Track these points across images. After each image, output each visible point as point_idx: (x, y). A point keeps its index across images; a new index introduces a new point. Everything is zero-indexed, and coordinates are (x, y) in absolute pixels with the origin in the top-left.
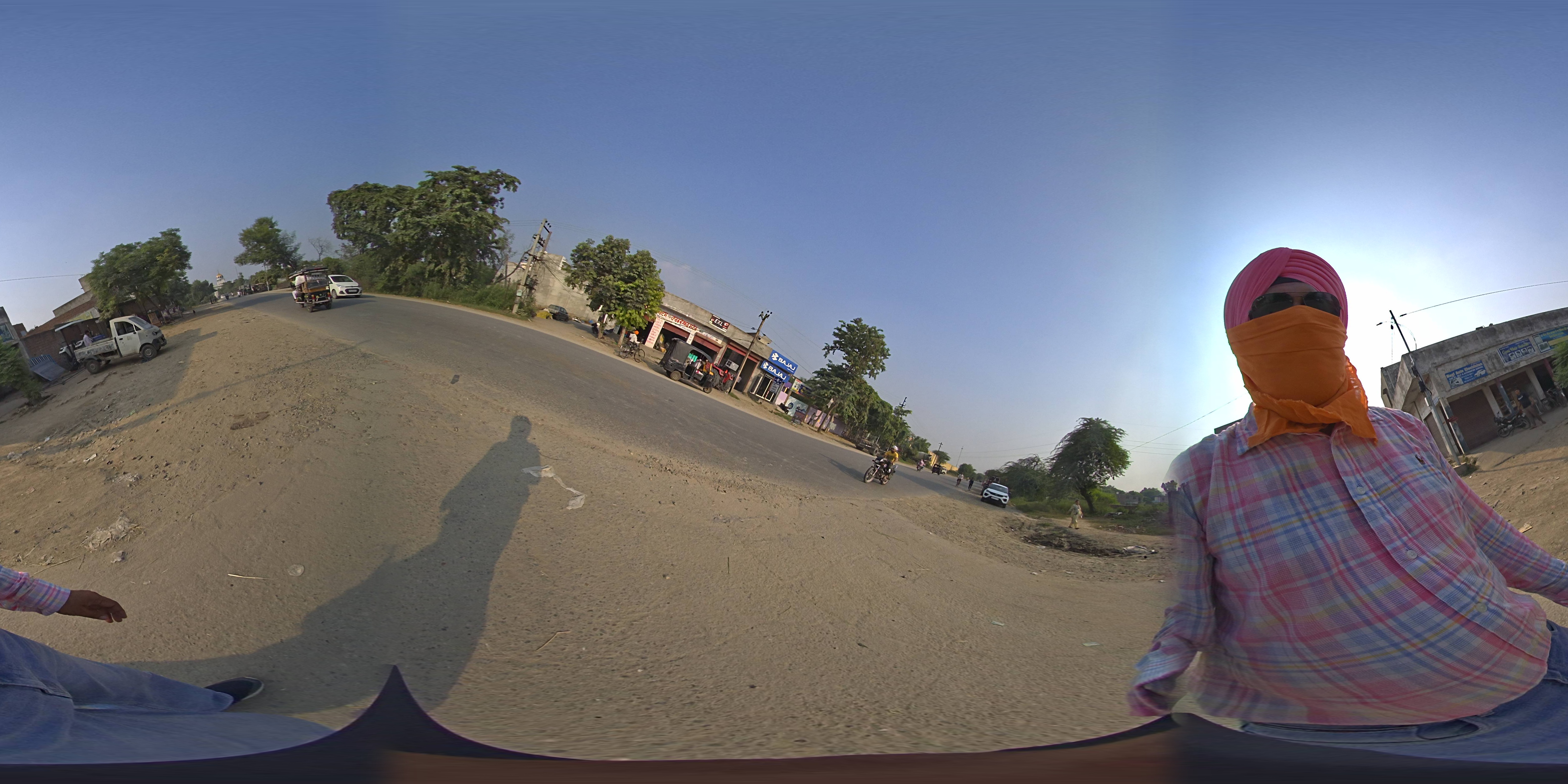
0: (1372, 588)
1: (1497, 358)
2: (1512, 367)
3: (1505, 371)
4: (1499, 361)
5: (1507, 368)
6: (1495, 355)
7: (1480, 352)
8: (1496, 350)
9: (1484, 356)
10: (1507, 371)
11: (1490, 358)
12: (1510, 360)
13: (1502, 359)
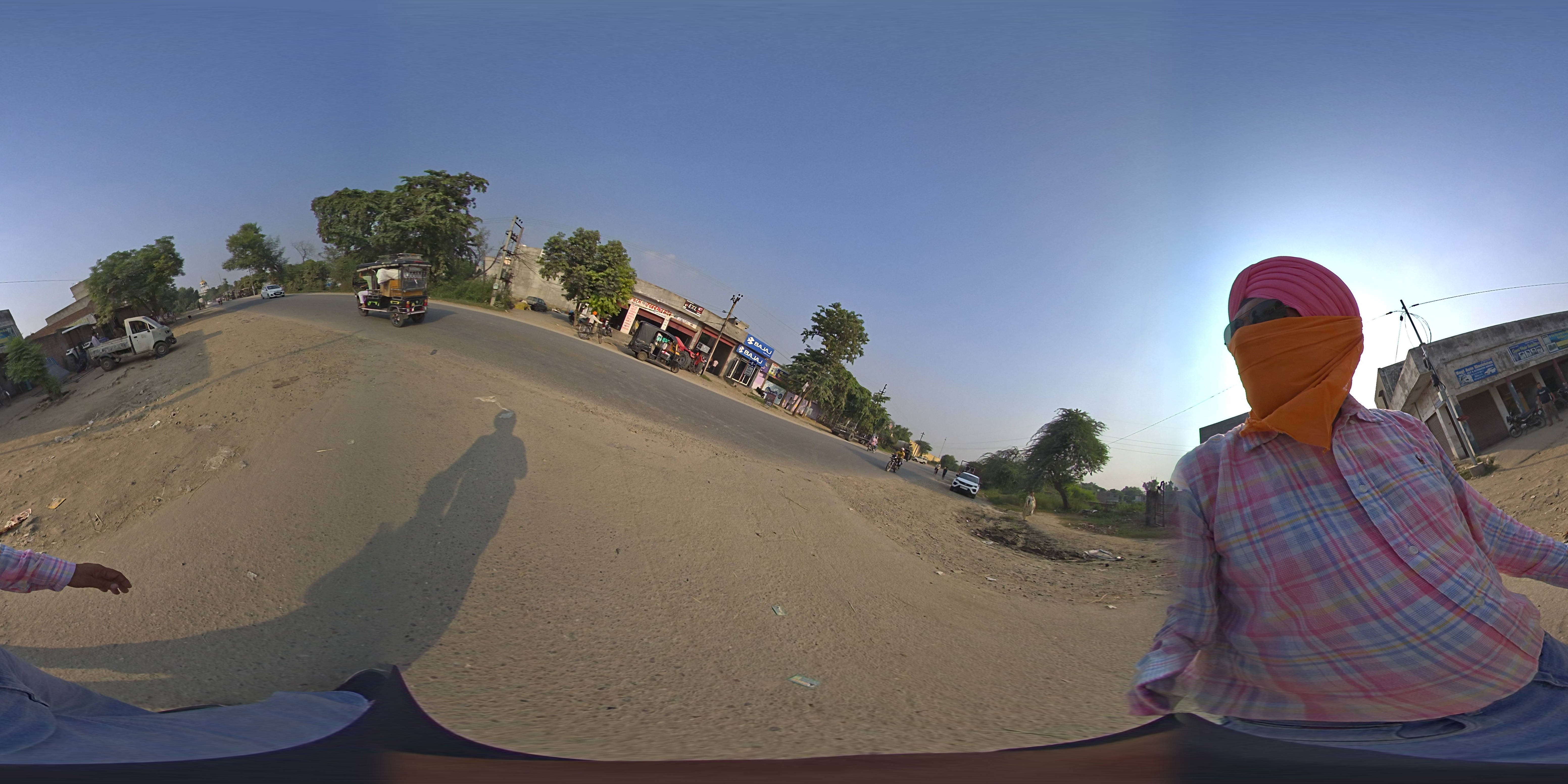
0: (1380, 582)
1: (1507, 357)
2: (1522, 366)
3: (1515, 370)
4: (1509, 360)
5: (1517, 367)
6: (1505, 354)
7: (1491, 349)
8: (1504, 349)
9: (1494, 354)
10: (1518, 370)
11: (1500, 356)
12: (1520, 359)
13: (1512, 358)
